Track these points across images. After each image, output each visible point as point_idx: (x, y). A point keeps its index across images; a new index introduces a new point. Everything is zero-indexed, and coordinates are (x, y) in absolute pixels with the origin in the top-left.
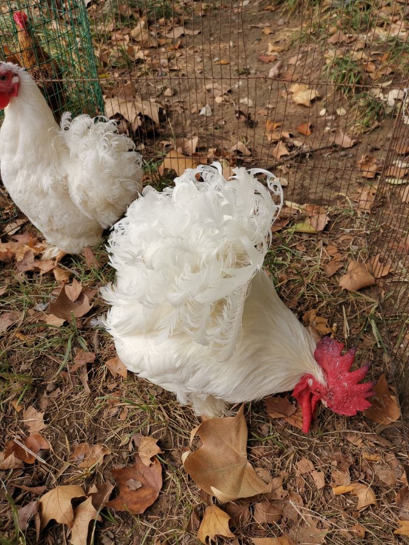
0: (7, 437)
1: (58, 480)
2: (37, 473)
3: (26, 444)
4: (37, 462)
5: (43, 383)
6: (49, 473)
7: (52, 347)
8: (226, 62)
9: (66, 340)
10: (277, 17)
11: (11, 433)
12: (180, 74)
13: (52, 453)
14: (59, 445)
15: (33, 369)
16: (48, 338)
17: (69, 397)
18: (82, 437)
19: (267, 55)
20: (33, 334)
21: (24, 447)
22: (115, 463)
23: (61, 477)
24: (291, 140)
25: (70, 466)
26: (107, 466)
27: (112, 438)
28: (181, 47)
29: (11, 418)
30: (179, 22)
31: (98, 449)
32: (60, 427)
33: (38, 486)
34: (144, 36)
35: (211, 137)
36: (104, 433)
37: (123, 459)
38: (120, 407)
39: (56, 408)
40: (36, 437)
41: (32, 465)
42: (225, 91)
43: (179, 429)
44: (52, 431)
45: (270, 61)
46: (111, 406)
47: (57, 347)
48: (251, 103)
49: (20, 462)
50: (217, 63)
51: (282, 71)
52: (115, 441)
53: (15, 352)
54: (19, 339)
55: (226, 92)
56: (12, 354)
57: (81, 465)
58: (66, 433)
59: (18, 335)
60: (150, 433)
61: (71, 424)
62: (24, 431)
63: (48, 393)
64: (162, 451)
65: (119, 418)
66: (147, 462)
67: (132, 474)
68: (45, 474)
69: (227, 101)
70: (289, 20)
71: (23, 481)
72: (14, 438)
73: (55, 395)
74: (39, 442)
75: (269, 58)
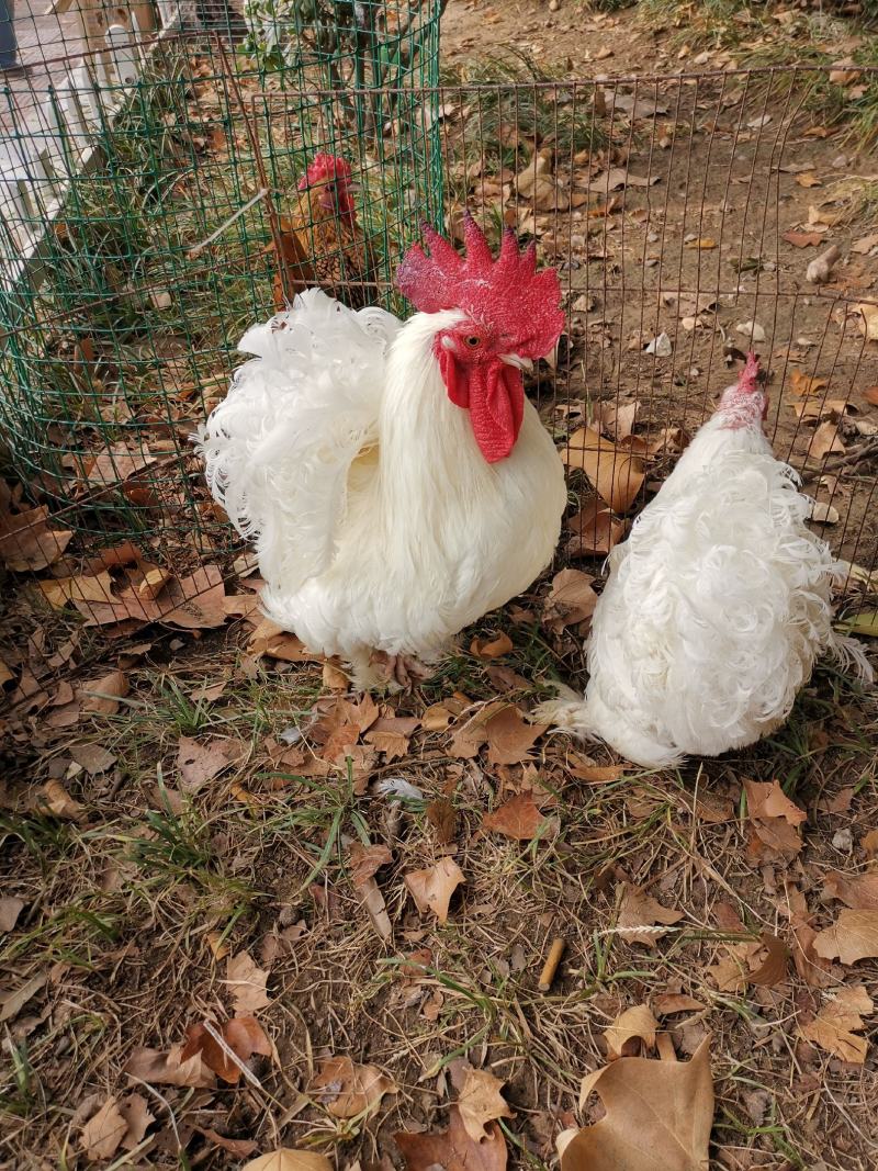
0: (189, 1011)
1: (282, 1132)
2: (241, 1106)
3: (226, 1036)
4: (243, 1081)
5: (273, 904)
6: (264, 1111)
7: (298, 827)
8: (711, 245)
9: (329, 817)
10: (830, 151)
11: (198, 1005)
12: (610, 266)
13: (276, 1067)
14: (291, 1050)
15: (256, 870)
16: (294, 806)
17: (322, 943)
18: (340, 1041)
19: (804, 232)
20: (264, 792)
21: (221, 1041)
22: (405, 1116)
23: (289, 1126)
24: (851, 420)
25: (309, 1104)
26: (384, 1122)
27: (403, 1057)
28: (615, 210)
29: (201, 971)
30: (615, 160)
31: (371, 1078)
32: (297, 1011)
33: (241, 1139)
34: (543, 188)
35: (667, 402)
36: (387, 1041)
37: (422, 1111)
38: (425, 988)
39: (293, 965)
40: (248, 1023)
41: (233, 1086)
42: (703, 306)
43: (553, 1065)
44: (281, 1014)
45: (810, 244)
46: (407, 982)
47: (308, 828)
48: (759, 333)
49: (210, 1074)
50: (690, 245)
51: (836, 265)
52: (410, 1068)
53: (225, 826)
54: (236, 798)
55: (707, 308)
56: (219, 830)
57: (331, 1107)
58: (309, 1025)
59: (236, 791)
60: (487, 1063)
61: (319, 1006)
62: (225, 1004)
63: (281, 928)
64: (512, 1110)
65: (422, 1012)
66: (475, 1130)
67: (439, 1152)
68: (258, 1111)
69: (707, 327)
70: (858, 155)
71: (211, 1120)
72: (203, 1018)
73: (293, 935)
74: (253, 1035)
75: (808, 238)
